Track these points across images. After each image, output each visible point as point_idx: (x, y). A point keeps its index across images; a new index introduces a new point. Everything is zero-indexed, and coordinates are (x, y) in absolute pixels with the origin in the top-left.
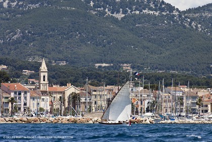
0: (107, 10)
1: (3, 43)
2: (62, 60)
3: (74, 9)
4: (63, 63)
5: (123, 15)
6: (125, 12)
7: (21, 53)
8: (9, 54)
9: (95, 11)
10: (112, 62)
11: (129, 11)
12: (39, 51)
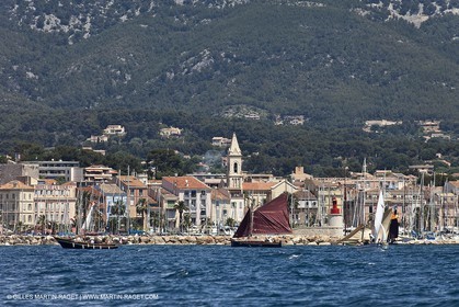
0: (390, 7)
1: (175, 78)
2: (296, 113)
3: (321, 5)
4: (299, 121)
5: (426, 18)
6: (429, 11)
7: (212, 99)
8: (186, 101)
9: (366, 9)
10: (401, 117)
11: (438, 8)
12: (248, 94)
